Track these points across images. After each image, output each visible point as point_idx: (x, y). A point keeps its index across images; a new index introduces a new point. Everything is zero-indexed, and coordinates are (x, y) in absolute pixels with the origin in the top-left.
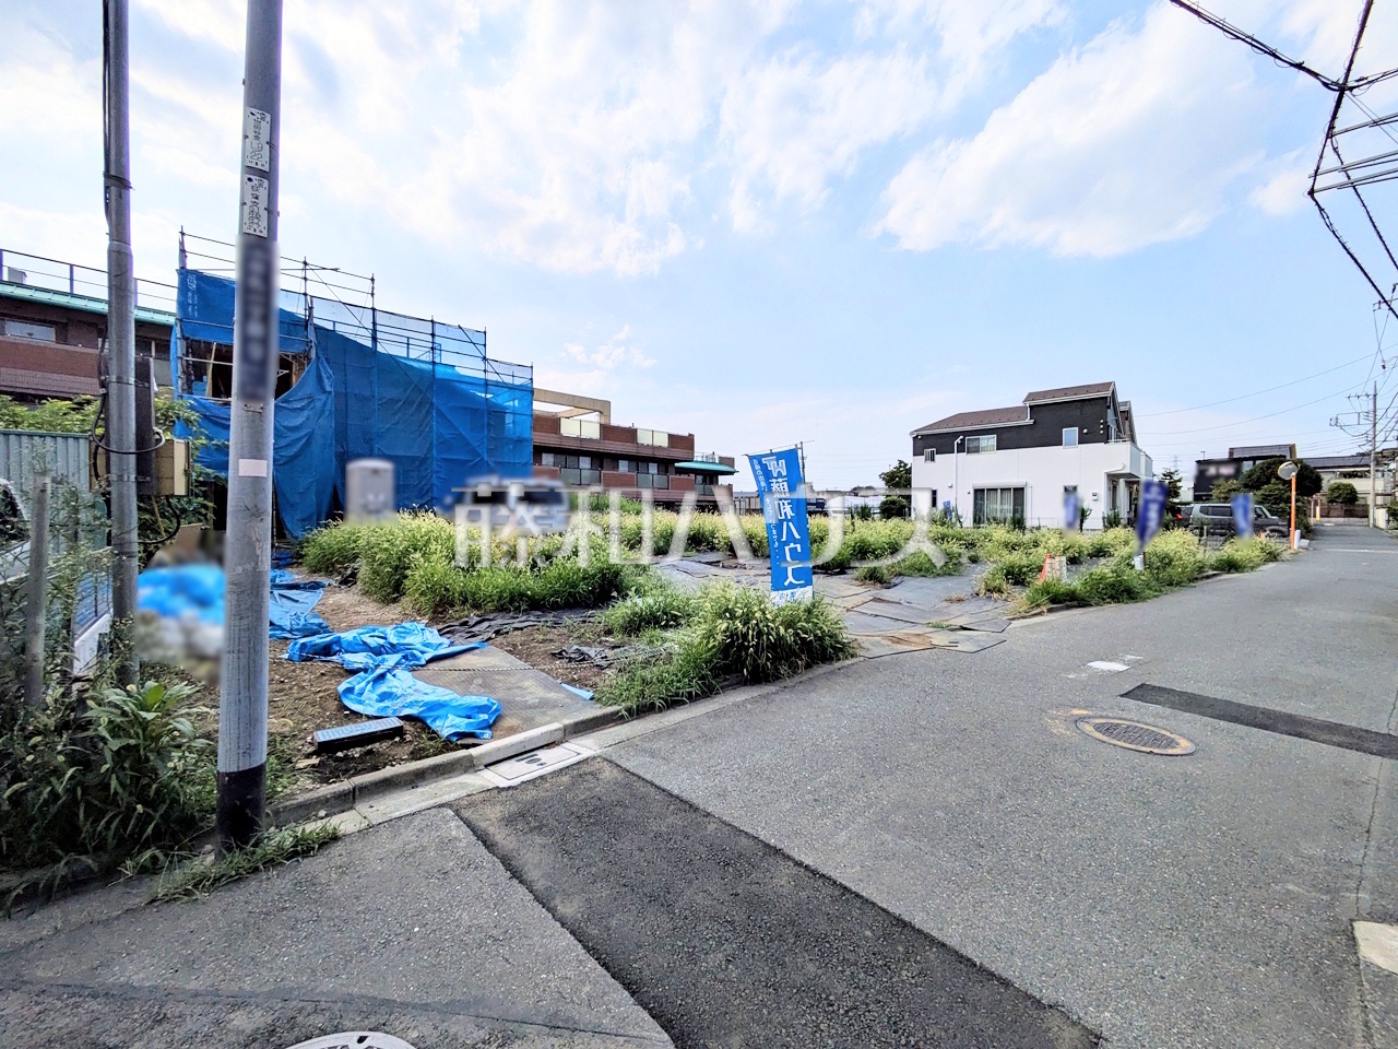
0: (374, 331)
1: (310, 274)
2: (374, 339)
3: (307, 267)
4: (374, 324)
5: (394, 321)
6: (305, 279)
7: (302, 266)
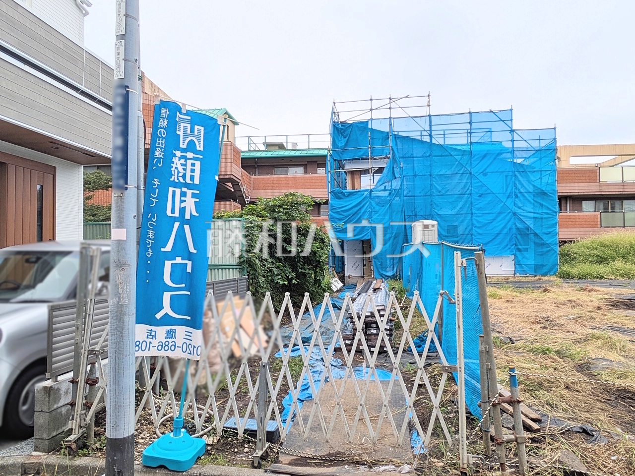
0: (431, 130)
1: (393, 105)
2: (430, 136)
3: (391, 101)
4: (430, 125)
5: (443, 120)
6: (390, 108)
7: (389, 100)
